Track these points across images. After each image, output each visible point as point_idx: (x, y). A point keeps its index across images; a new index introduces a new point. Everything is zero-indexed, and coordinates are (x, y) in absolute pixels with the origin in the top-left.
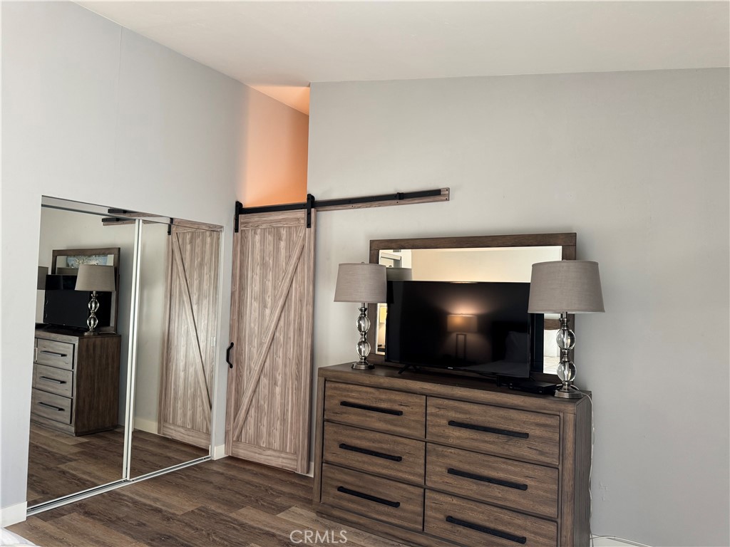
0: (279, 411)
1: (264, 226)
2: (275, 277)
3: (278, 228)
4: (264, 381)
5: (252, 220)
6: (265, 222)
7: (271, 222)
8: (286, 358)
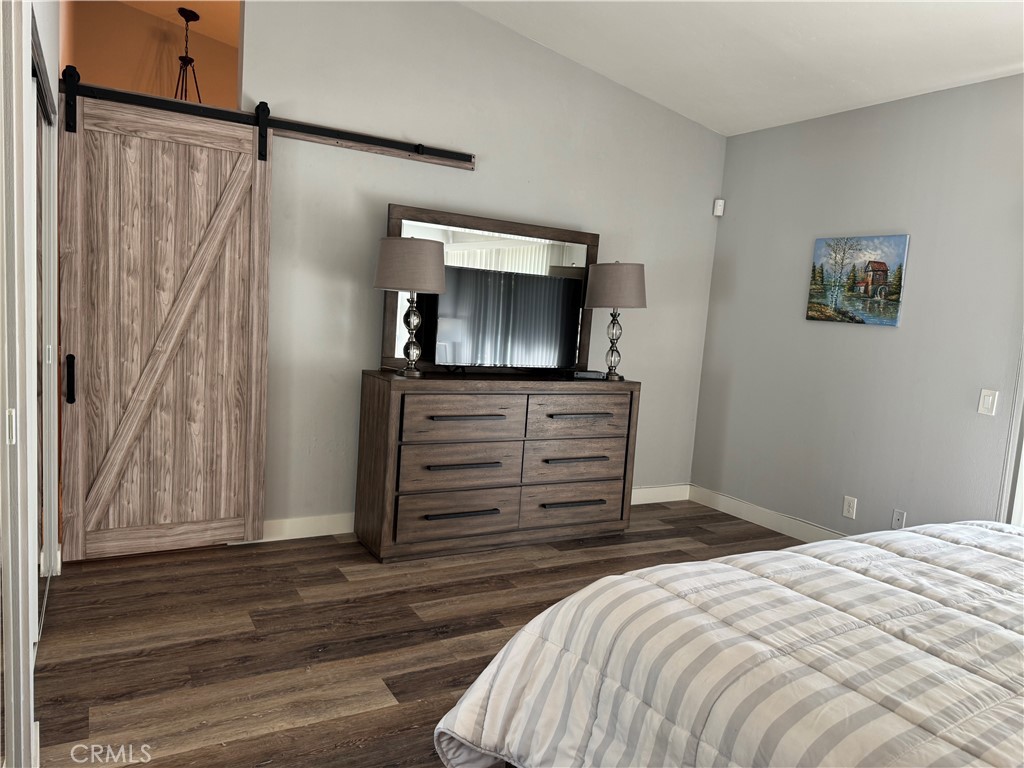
0: (200, 461)
1: (153, 135)
2: (182, 235)
3: (187, 146)
4: (163, 417)
5: (118, 116)
6: (155, 128)
7: (173, 131)
8: (213, 375)
